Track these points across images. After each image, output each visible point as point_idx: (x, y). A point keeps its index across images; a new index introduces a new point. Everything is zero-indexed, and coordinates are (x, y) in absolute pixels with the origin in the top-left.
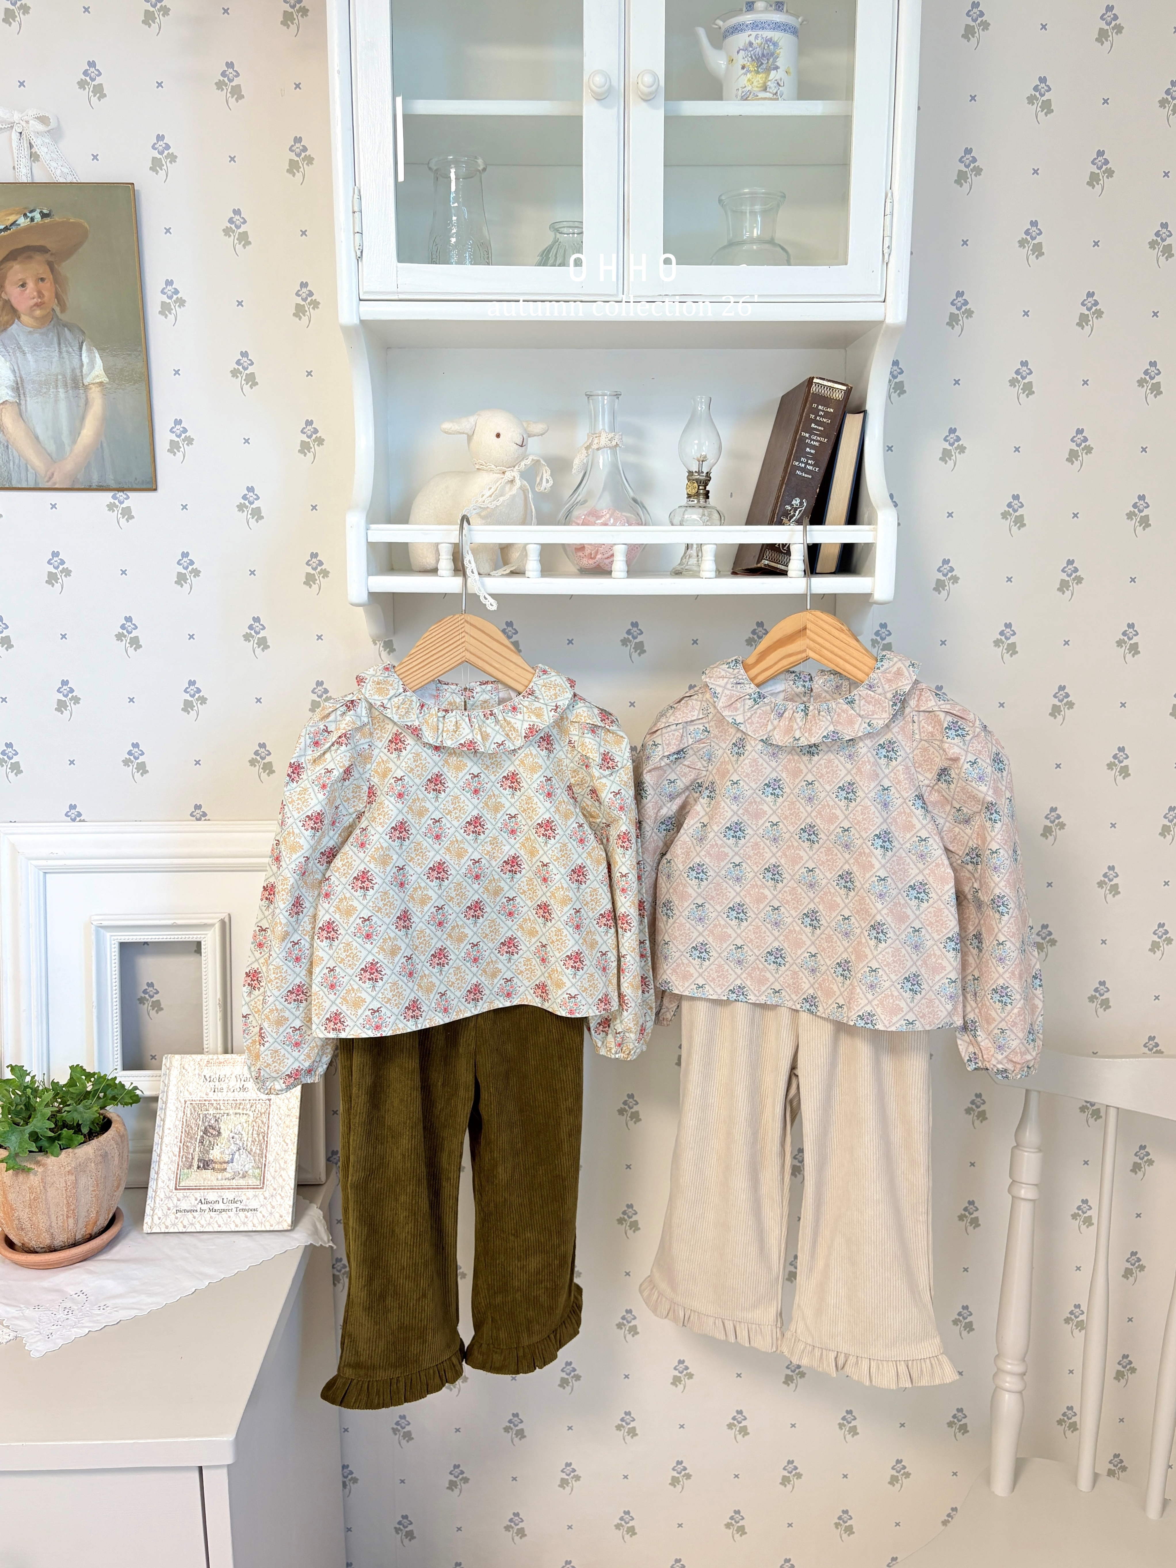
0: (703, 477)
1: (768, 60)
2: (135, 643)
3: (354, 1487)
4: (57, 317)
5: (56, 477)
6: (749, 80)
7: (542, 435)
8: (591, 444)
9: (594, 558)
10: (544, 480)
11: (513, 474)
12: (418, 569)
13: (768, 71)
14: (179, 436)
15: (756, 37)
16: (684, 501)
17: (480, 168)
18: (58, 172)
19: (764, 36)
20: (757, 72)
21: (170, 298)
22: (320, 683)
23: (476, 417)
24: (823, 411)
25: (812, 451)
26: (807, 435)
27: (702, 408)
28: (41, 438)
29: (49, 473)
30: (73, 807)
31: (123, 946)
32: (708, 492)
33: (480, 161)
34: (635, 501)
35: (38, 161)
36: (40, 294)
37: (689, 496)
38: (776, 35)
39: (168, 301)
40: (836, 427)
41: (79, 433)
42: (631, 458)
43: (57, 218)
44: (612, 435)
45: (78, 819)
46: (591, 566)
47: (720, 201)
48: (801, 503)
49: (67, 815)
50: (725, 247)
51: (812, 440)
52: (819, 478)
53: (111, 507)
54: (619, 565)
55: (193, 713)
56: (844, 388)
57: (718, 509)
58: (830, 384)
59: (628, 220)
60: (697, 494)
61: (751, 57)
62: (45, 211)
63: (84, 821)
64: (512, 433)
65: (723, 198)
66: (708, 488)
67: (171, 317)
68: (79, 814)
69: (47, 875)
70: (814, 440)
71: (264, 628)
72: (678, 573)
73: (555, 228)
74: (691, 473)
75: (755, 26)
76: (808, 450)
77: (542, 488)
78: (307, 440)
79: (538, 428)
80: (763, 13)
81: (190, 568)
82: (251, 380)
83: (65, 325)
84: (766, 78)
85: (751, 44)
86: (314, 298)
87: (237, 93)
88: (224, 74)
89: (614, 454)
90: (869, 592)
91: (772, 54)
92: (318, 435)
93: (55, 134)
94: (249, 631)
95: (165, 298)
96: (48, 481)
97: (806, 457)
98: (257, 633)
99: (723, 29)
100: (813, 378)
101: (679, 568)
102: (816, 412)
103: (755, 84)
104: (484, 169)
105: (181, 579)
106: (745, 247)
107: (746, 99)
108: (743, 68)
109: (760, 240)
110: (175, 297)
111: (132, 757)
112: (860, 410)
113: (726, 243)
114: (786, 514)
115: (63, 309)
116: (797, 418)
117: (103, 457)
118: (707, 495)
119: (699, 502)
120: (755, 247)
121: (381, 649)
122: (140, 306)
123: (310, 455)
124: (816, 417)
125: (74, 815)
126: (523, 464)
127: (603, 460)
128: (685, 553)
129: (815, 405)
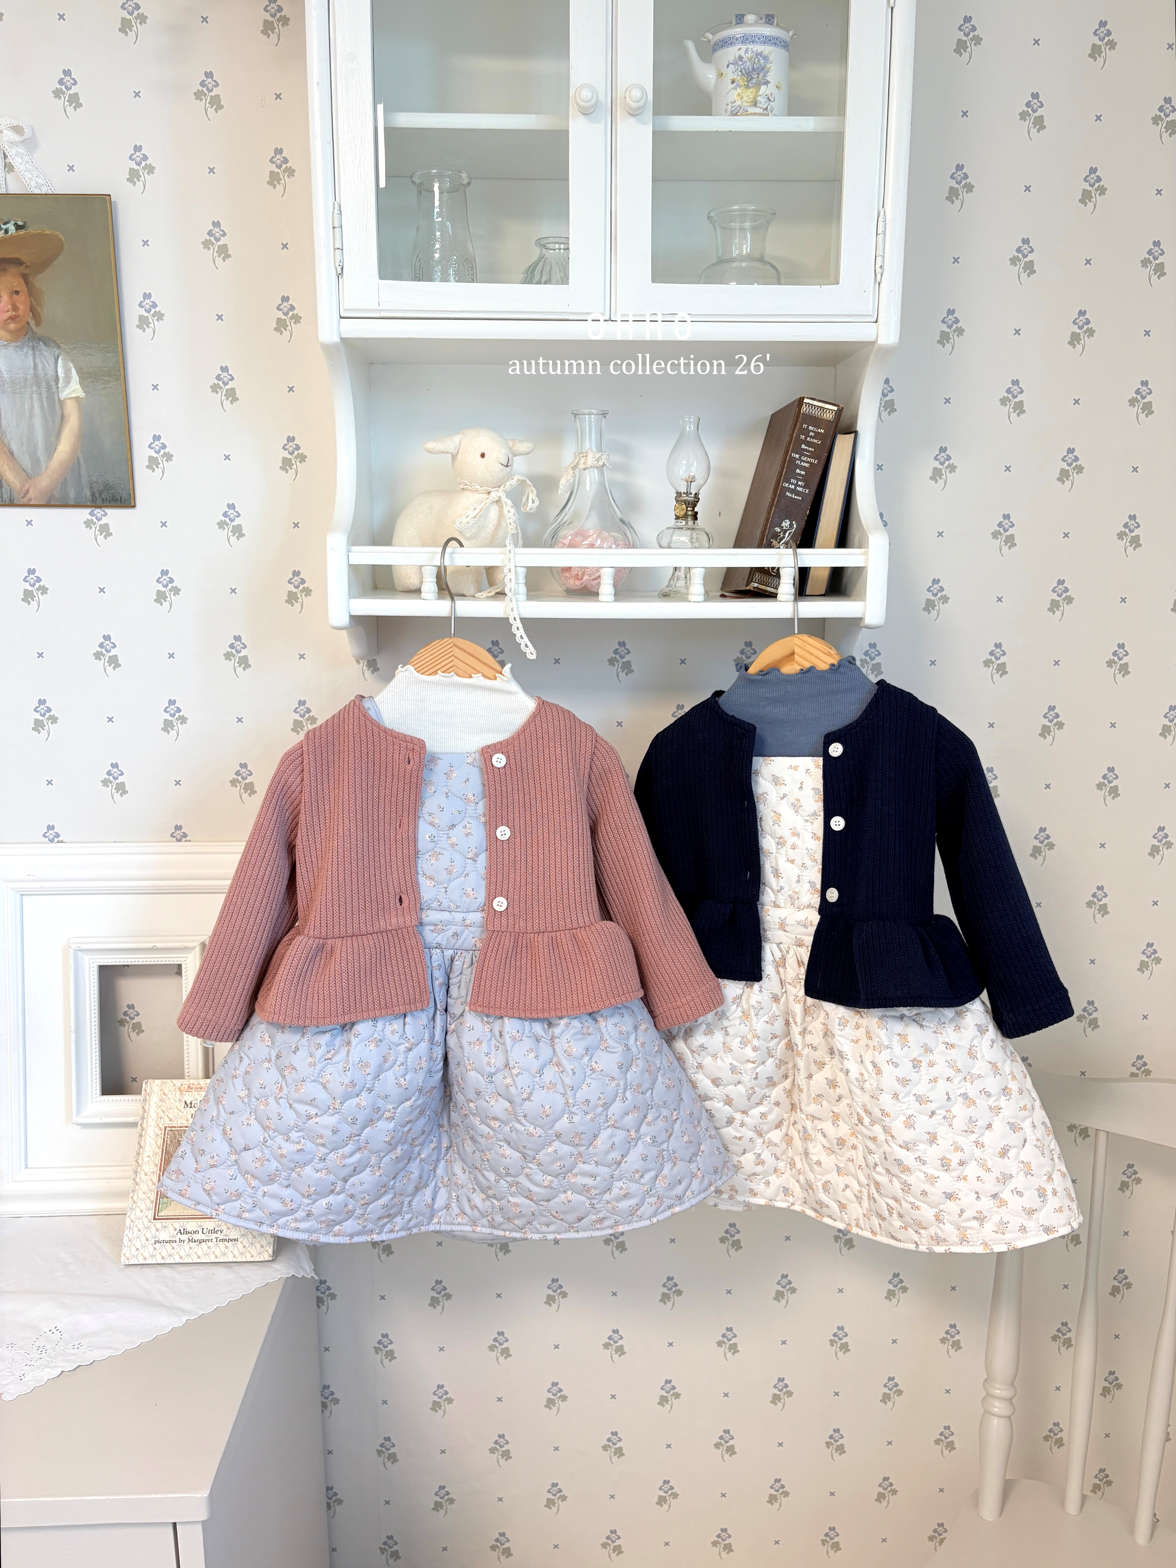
0: (691, 498)
1: (758, 74)
2: (114, 662)
3: (338, 1508)
4: (32, 329)
5: (31, 494)
6: (739, 95)
7: (527, 454)
8: (577, 464)
9: (581, 580)
10: (530, 500)
11: (499, 494)
12: (402, 589)
13: (758, 85)
14: (158, 452)
15: (746, 51)
16: (672, 522)
17: (465, 182)
18: (33, 183)
19: (755, 50)
20: (748, 87)
21: (148, 311)
22: (302, 703)
23: (461, 436)
24: (813, 432)
25: (803, 473)
26: (797, 456)
27: (690, 428)
28: (16, 452)
29: (24, 489)
30: (50, 828)
31: (102, 969)
32: (697, 513)
33: (464, 175)
34: (622, 521)
35: (13, 171)
36: (15, 308)
37: (677, 518)
38: (766, 49)
39: (146, 314)
40: (827, 449)
41: (55, 449)
42: (619, 477)
43: (31, 230)
44: (599, 455)
45: (56, 840)
46: (578, 588)
47: (709, 218)
48: (791, 525)
49: (44, 836)
50: (714, 265)
51: (802, 461)
52: (810, 499)
53: (88, 524)
54: (606, 589)
55: (173, 733)
56: (835, 408)
57: (707, 530)
58: (820, 404)
59: (616, 238)
60: (685, 516)
61: (741, 71)
62: (20, 223)
63: (62, 842)
64: (497, 452)
65: (712, 214)
66: (696, 509)
67: (149, 331)
68: (57, 835)
69: (24, 897)
70: (804, 461)
71: (245, 647)
72: (665, 596)
73: (542, 244)
74: (679, 494)
75: (746, 39)
76: (798, 471)
77: (528, 509)
78: (289, 456)
79: (524, 447)
80: (753, 27)
81: (170, 586)
82: (232, 395)
83: (40, 339)
84: (756, 93)
85: (741, 58)
86: (295, 312)
87: (216, 103)
88: (202, 84)
89: (602, 473)
90: (860, 616)
91: (763, 69)
92: (300, 451)
93: (31, 144)
94: (230, 650)
95: (142, 312)
96: (23, 498)
97: (796, 479)
98: (238, 652)
99: (712, 43)
100: (804, 398)
101: (667, 590)
102: (806, 432)
103: (745, 98)
104: (469, 184)
105: (160, 597)
106: (735, 265)
107: (736, 115)
108: (733, 82)
109: (749, 258)
110: (153, 310)
111: (111, 778)
112: (851, 430)
113: (715, 261)
114: (776, 536)
115: (38, 323)
116: (787, 438)
117: (80, 473)
118: (695, 517)
119: (687, 523)
120: (744, 264)
121: (365, 668)
122: (118, 320)
123: (292, 472)
124: (806, 438)
125: (52, 835)
126: (508, 484)
127: (590, 481)
128: (673, 575)
129: (805, 426)
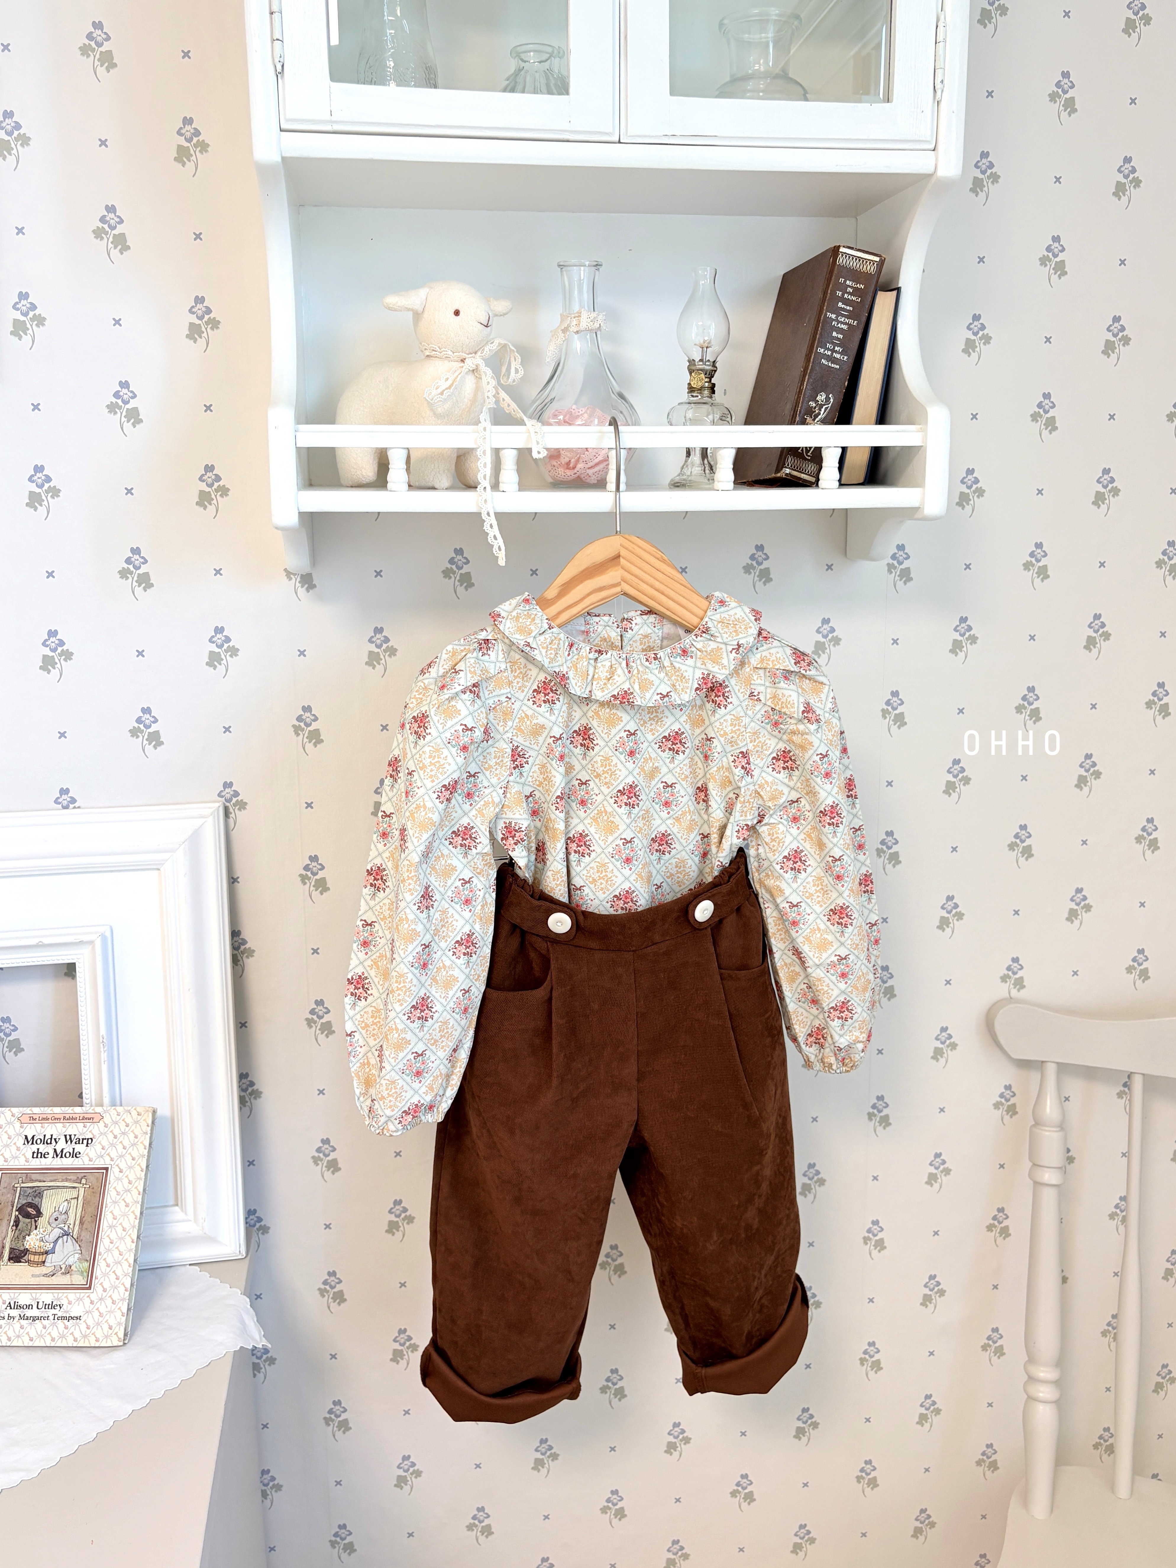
0: (707, 368)
7: (505, 314)
8: (568, 326)
9: (574, 468)
10: (513, 369)
11: (476, 362)
12: (349, 484)
14: (25, 314)
16: (685, 396)
21: (9, 133)
22: (219, 630)
23: (427, 289)
24: (852, 287)
25: (840, 336)
26: (834, 316)
27: (705, 282)
32: (714, 385)
34: (621, 396)
37: (691, 389)
40: (866, 309)
44: (593, 315)
46: (568, 478)
48: (828, 399)
51: (839, 322)
52: (848, 368)
55: (55, 672)
56: (877, 259)
57: (722, 405)
58: (858, 254)
59: (626, 37)
60: (701, 388)
64: (474, 309)
65: (725, 21)
66: (713, 381)
67: (11, 159)
70: (842, 323)
71: (146, 562)
72: (677, 485)
73: (517, 54)
74: (692, 362)
76: (834, 334)
77: (511, 379)
78: (198, 322)
79: (502, 307)
81: (46, 486)
82: (121, 243)
86: (201, 138)
90: (916, 505)
92: (212, 315)
94: (126, 566)
97: (833, 343)
98: (137, 568)
100: (839, 246)
101: (677, 479)
102: (844, 288)
105: (34, 501)
109: (770, 75)
110: (16, 133)
112: (893, 286)
113: (728, 79)
114: (811, 411)
116: (820, 295)
118: (712, 389)
119: (702, 397)
121: (298, 585)
123: (202, 342)
124: (843, 295)
126: (487, 349)
127: (582, 348)
128: (686, 461)
129: (842, 280)
